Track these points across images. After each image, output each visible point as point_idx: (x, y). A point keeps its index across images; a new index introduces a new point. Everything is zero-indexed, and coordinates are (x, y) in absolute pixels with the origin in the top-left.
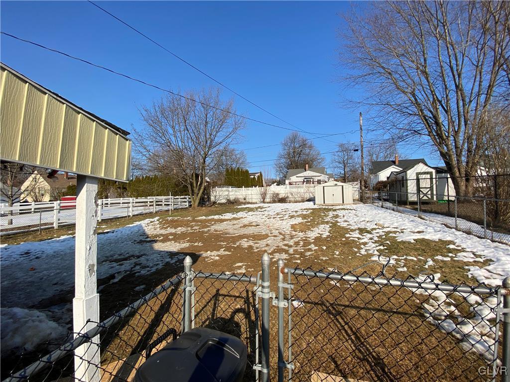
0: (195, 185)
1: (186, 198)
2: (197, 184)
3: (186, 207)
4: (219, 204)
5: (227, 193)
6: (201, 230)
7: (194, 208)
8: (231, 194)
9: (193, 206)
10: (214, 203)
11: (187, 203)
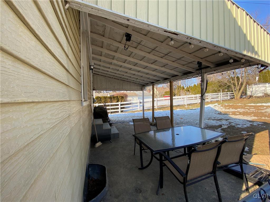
0: (236, 84)
1: (228, 94)
2: (238, 84)
3: (228, 99)
4: (256, 97)
5: (264, 88)
6: (259, 111)
7: (237, 99)
8: (268, 89)
9: (235, 98)
10: (251, 96)
11: (229, 97)
